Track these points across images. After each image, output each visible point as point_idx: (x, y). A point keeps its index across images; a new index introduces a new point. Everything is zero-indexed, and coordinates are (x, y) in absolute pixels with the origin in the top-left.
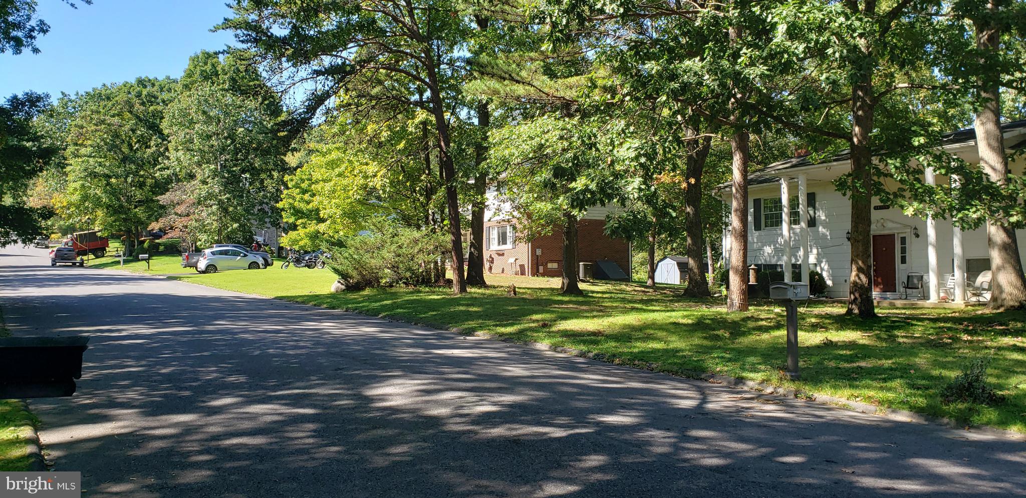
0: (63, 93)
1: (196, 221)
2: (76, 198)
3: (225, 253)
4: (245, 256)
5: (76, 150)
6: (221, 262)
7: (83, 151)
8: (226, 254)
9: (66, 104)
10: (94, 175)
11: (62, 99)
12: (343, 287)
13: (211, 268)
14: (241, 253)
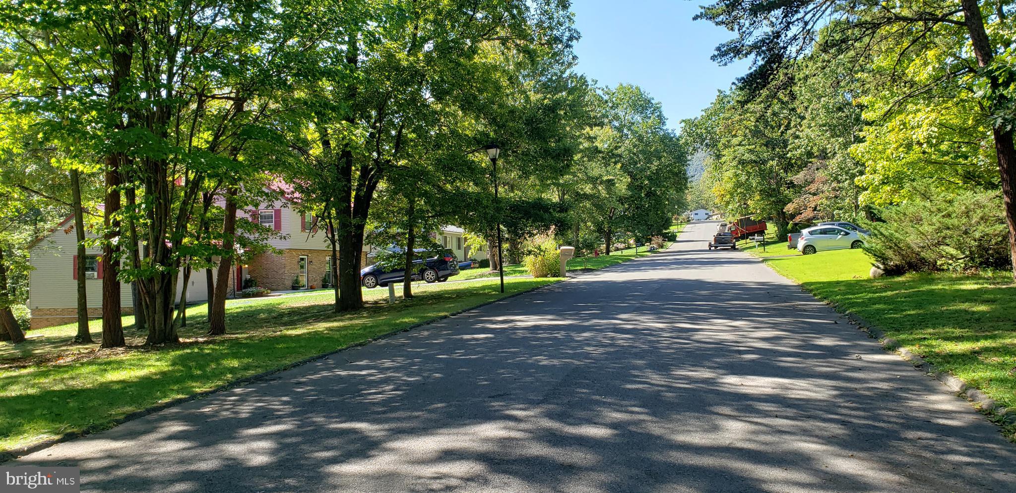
0: (719, 91)
1: (827, 198)
2: (730, 186)
3: (824, 232)
4: (847, 234)
5: (727, 141)
6: (820, 241)
7: (735, 141)
8: (826, 234)
9: (722, 100)
10: (742, 162)
11: (719, 96)
12: (881, 272)
13: (809, 249)
14: (842, 231)
